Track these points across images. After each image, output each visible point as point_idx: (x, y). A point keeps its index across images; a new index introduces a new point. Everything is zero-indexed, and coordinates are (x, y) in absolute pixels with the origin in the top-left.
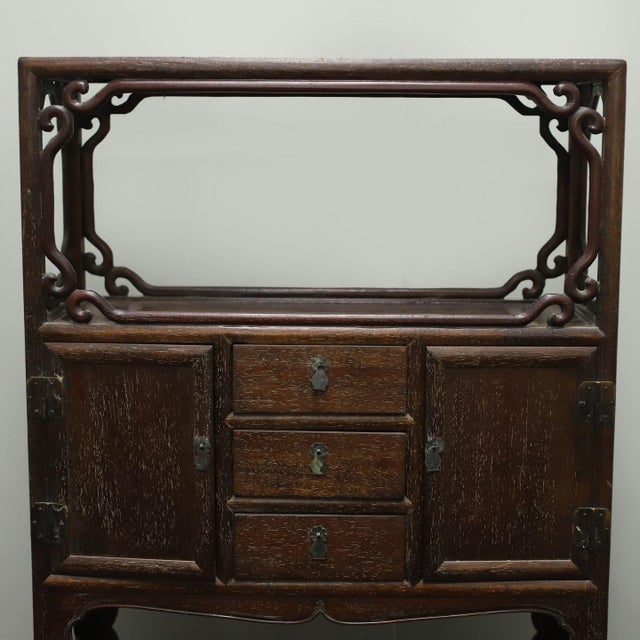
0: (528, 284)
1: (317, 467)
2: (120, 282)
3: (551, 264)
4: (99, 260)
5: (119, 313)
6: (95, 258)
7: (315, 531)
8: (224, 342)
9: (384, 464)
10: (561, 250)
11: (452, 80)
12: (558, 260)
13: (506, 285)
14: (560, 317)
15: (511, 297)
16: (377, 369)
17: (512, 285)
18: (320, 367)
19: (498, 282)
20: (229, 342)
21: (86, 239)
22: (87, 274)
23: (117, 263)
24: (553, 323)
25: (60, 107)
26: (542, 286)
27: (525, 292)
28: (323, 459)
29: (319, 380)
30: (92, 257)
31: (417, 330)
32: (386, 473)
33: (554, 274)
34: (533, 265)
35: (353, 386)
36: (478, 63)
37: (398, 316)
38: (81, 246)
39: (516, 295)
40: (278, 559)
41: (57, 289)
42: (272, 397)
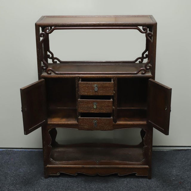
0: (140, 60)
1: (95, 107)
2: (55, 60)
3: (145, 56)
4: (51, 56)
5: (57, 72)
6: (50, 55)
7: (95, 121)
8: (77, 78)
9: (108, 106)
10: (147, 53)
11: (122, 27)
12: (146, 55)
13: (135, 60)
14: (143, 72)
15: (136, 62)
16: (108, 87)
17: (137, 60)
18: (96, 87)
19: (134, 59)
20: (78, 78)
21: (48, 52)
22: (48, 59)
23: (54, 56)
24: (142, 74)
25: (43, 33)
26: (143, 60)
27: (139, 61)
28: (96, 105)
29: (96, 89)
30: (49, 55)
31: (116, 75)
32: (109, 108)
33: (145, 58)
34: (141, 56)
35: (103, 90)
36: (127, 24)
37: (112, 73)
38: (47, 53)
39: (138, 62)
40: (87, 126)
41: (44, 68)
42: (87, 92)
